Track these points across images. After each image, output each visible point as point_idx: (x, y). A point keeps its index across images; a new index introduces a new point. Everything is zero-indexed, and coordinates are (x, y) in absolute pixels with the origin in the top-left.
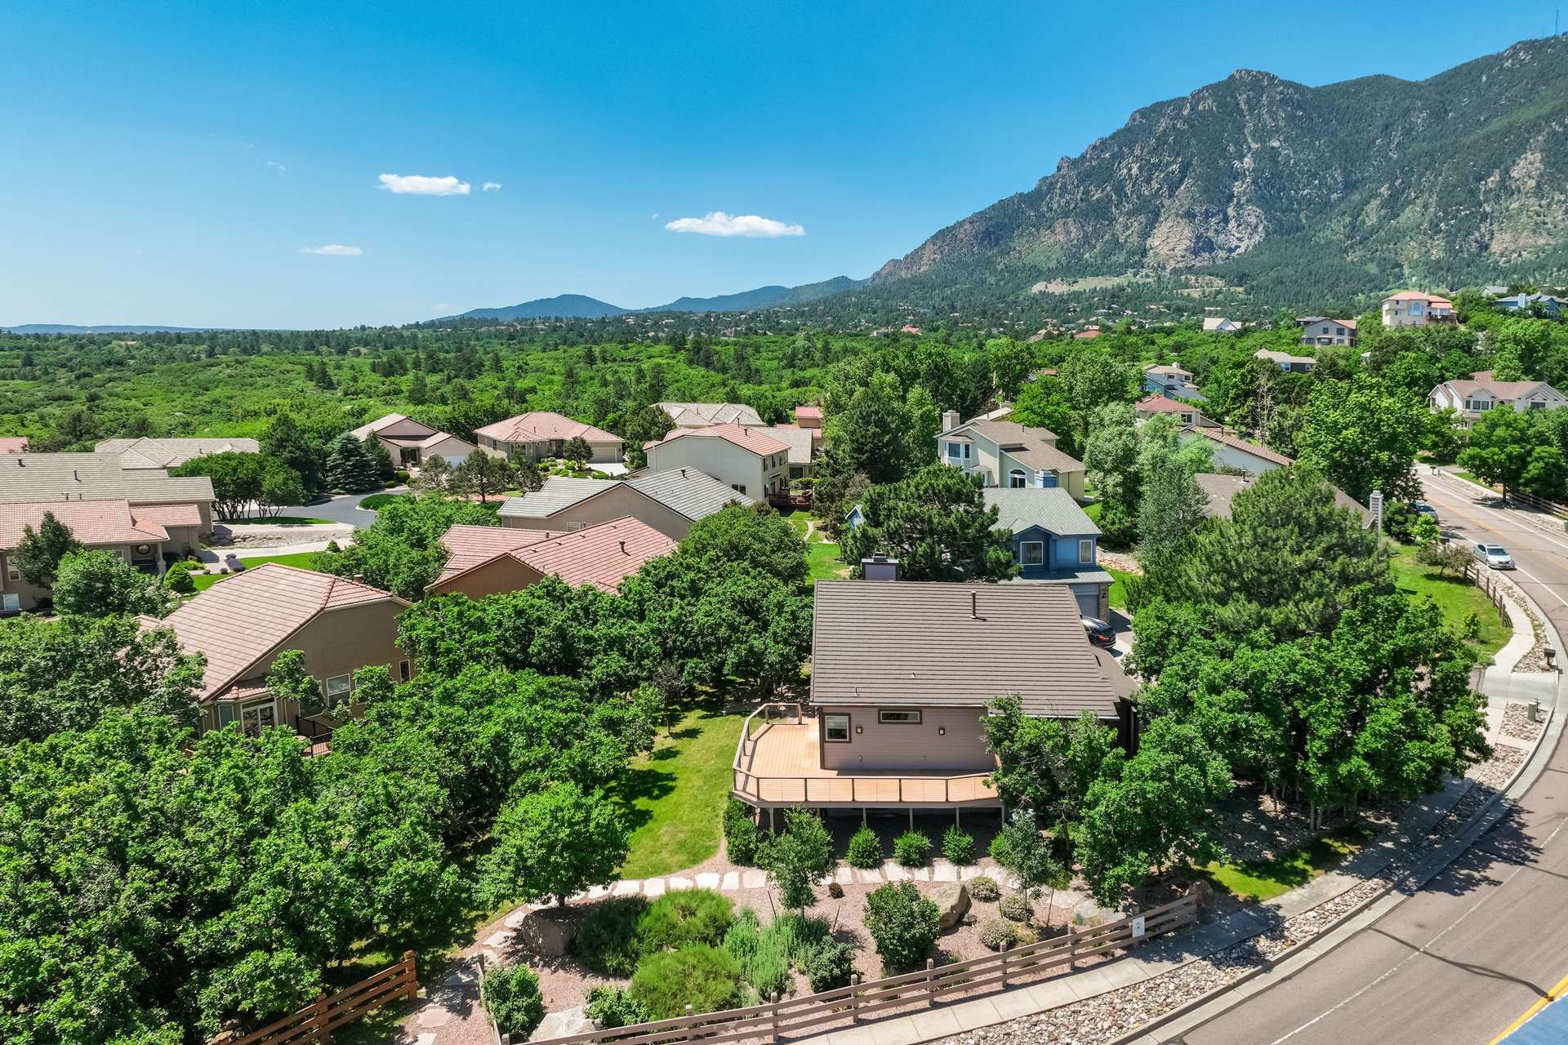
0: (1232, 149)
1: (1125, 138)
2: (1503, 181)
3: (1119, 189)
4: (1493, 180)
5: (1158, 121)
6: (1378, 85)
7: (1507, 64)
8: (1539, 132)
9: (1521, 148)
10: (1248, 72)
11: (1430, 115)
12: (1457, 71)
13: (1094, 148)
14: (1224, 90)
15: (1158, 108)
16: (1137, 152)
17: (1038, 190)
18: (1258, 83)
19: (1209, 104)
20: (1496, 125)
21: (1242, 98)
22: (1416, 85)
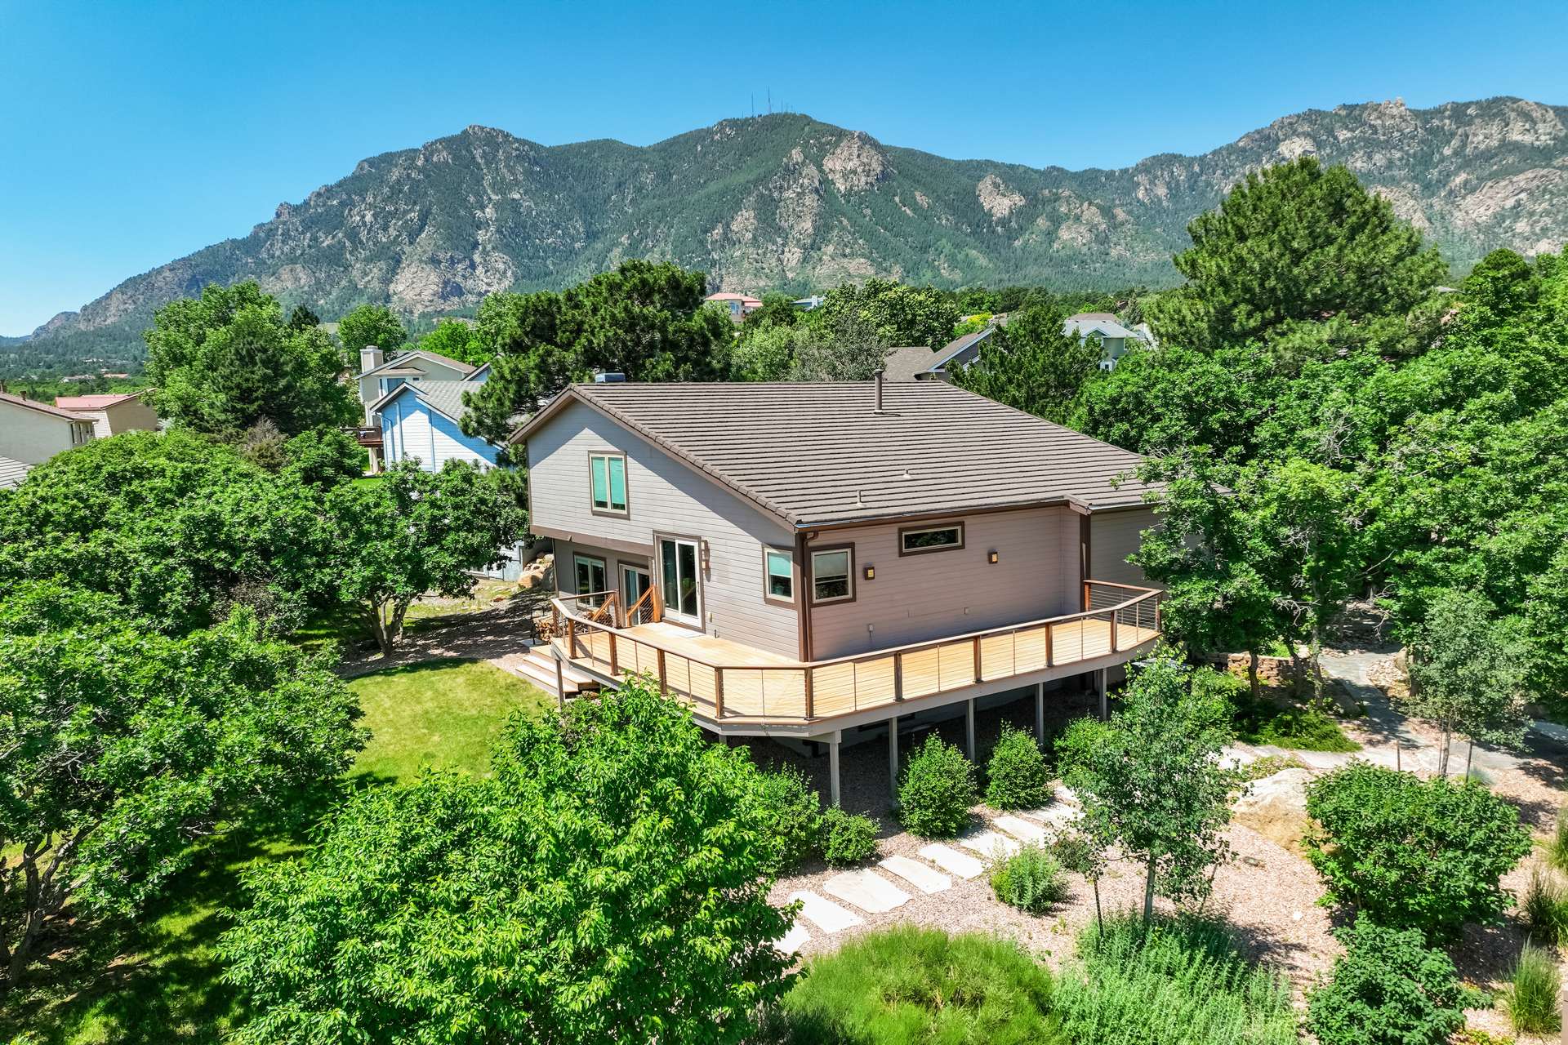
0: (472, 199)
1: (354, 186)
2: (725, 233)
3: (353, 235)
4: (718, 232)
5: (390, 171)
6: (608, 148)
7: (717, 137)
8: (749, 194)
9: (737, 206)
10: (482, 129)
11: (657, 176)
12: (674, 141)
13: (319, 195)
14: (460, 144)
15: (388, 159)
16: (369, 199)
17: (255, 236)
18: (493, 140)
19: (442, 156)
20: (713, 187)
21: (478, 153)
22: (641, 150)
